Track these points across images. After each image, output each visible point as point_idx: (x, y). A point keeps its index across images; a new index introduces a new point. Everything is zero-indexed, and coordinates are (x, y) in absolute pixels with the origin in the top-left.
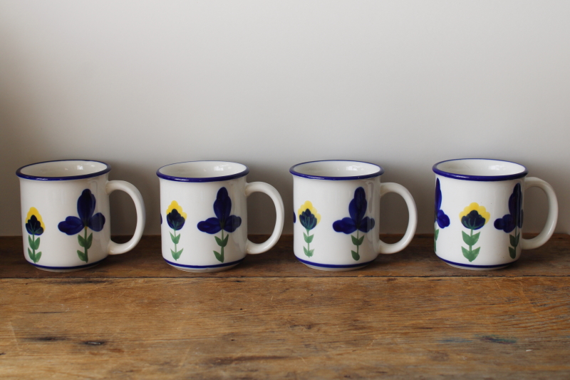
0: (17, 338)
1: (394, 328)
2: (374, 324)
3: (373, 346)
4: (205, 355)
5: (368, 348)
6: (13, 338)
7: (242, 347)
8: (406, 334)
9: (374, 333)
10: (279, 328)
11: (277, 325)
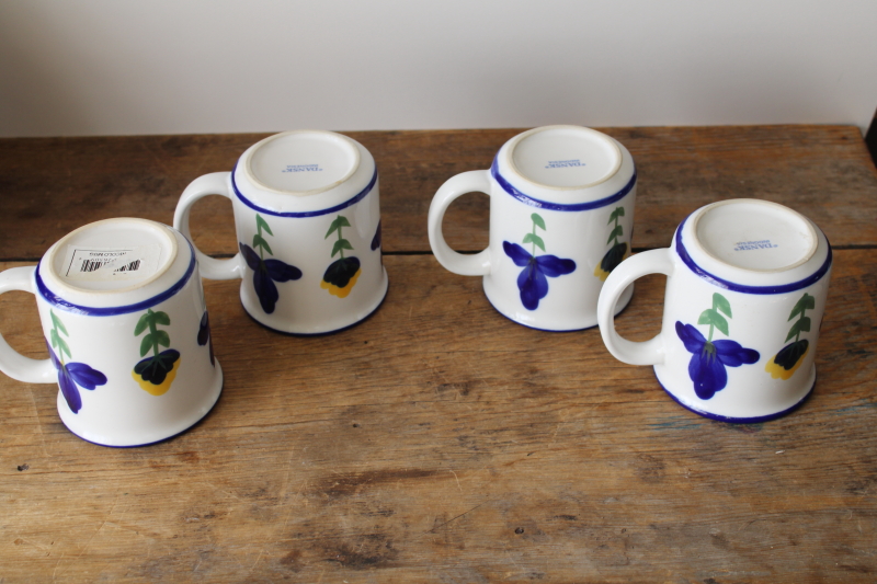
0: (42, 424)
1: (588, 392)
2: (560, 382)
3: (557, 440)
4: (316, 467)
5: (550, 445)
6: (35, 425)
7: (369, 444)
8: (604, 406)
9: (559, 405)
10: (421, 392)
11: (419, 385)
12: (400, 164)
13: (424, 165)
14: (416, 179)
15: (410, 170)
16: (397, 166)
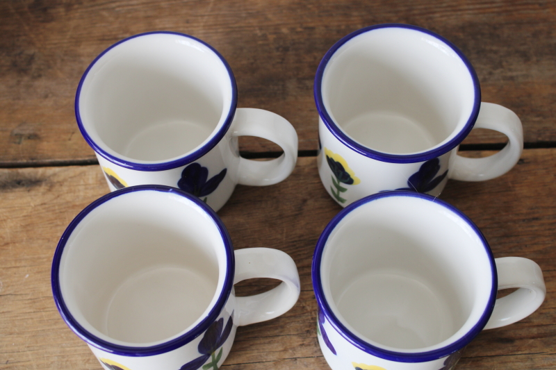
10: (302, 345)
11: (299, 335)
12: (261, 28)
13: (285, 30)
14: (277, 49)
15: (271, 37)
16: (258, 33)
